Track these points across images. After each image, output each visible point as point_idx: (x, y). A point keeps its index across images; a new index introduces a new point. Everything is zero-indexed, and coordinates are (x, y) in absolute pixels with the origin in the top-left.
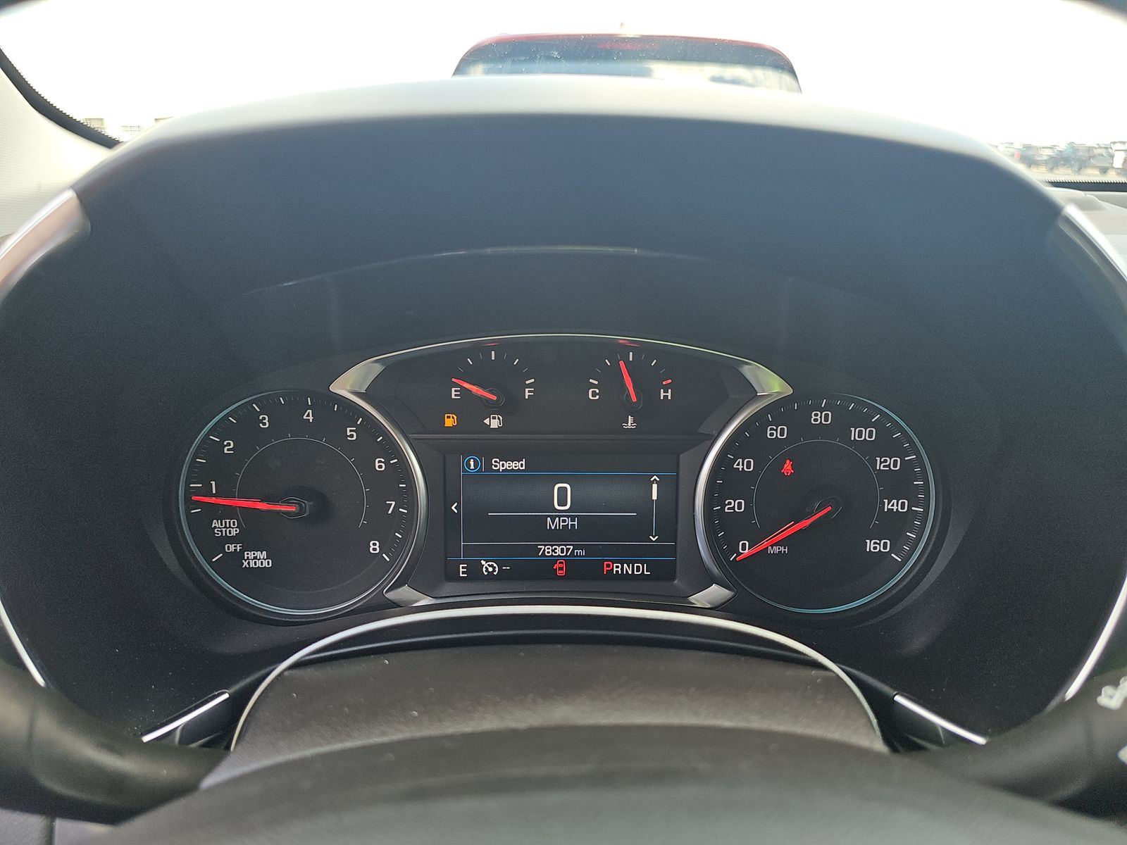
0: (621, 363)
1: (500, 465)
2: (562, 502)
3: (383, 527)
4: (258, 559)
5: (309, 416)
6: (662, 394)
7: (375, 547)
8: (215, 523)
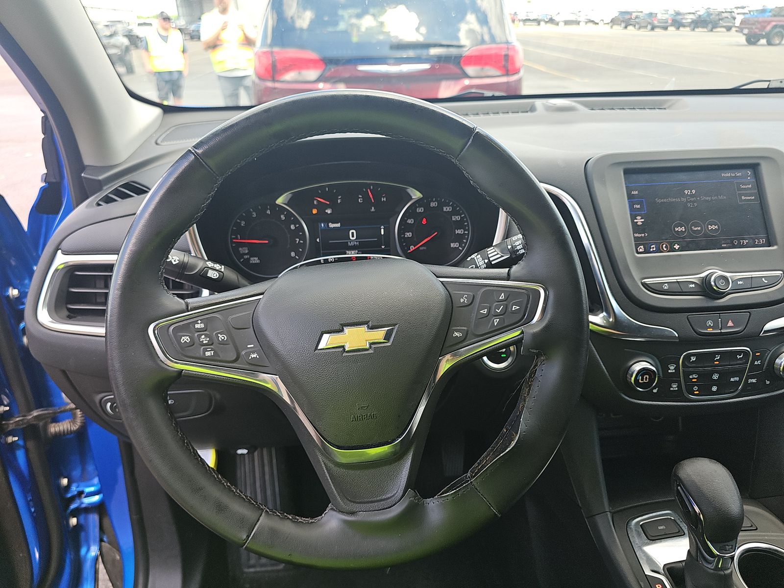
0: (369, 190)
1: (331, 225)
2: (353, 236)
3: (295, 248)
4: (255, 260)
5: (268, 212)
6: (383, 200)
7: (293, 254)
8: (240, 249)
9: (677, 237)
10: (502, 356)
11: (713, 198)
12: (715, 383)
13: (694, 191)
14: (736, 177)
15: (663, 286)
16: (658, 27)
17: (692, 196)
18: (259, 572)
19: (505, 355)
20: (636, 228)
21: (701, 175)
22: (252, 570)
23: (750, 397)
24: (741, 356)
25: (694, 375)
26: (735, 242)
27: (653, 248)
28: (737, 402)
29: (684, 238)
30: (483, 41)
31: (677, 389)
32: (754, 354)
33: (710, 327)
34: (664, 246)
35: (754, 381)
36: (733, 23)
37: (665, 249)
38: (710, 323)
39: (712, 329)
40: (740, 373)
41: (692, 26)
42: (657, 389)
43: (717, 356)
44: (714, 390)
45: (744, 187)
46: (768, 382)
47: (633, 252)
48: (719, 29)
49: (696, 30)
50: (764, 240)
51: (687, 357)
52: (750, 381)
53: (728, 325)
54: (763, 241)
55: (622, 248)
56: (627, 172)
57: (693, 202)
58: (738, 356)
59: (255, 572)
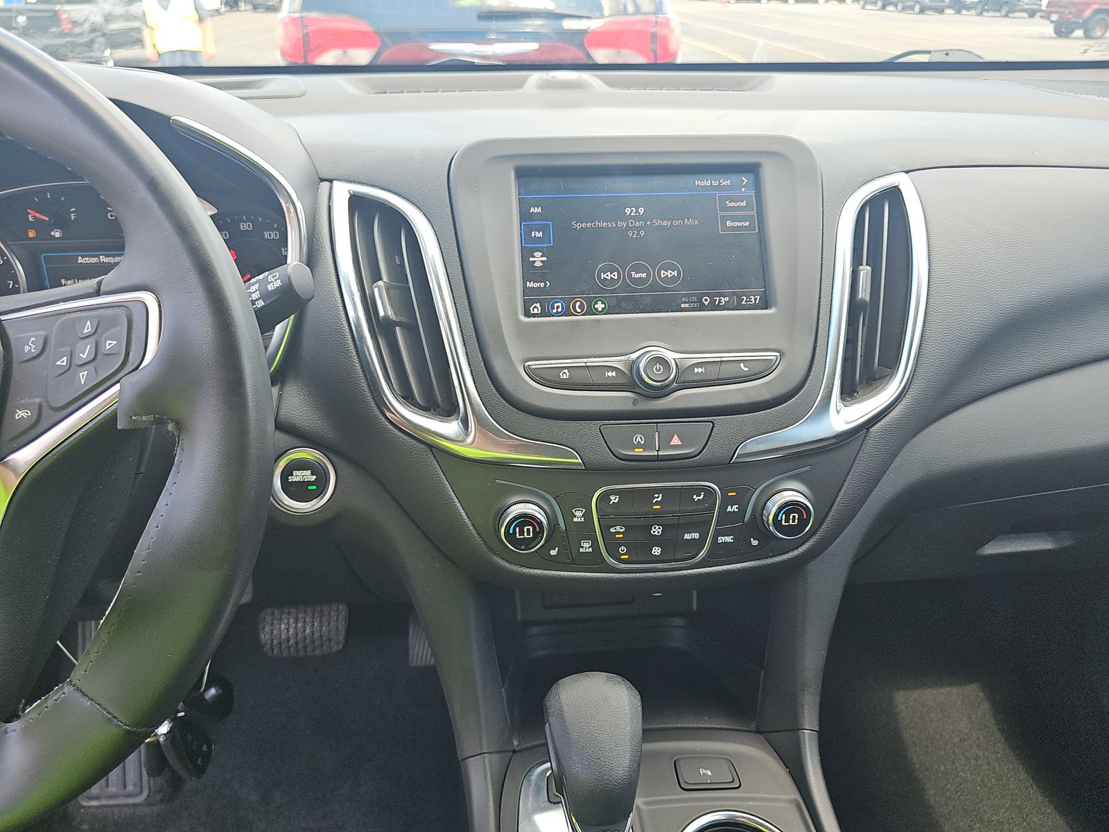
9: (601, 290)
10: (310, 488)
11: (676, 223)
12: (656, 541)
13: (641, 210)
14: (719, 187)
15: (561, 374)
16: (930, 8)
17: (636, 218)
18: (105, 806)
19: (314, 487)
20: (529, 271)
21: (657, 182)
22: (95, 803)
23: (724, 567)
24: (701, 497)
25: (618, 528)
26: (706, 300)
27: (558, 307)
28: (701, 575)
29: (613, 291)
30: (625, 12)
31: (591, 550)
32: (724, 493)
33: (639, 446)
34: (578, 304)
35: (729, 539)
36: (1037, 4)
37: (579, 310)
38: (639, 439)
39: (642, 450)
40: (701, 525)
41: (980, 7)
42: (557, 548)
43: (657, 495)
44: (656, 554)
45: (733, 204)
46: (754, 543)
47: (516, 313)
48: (1018, 14)
49: (985, 14)
50: (758, 297)
51: (604, 497)
52: (721, 539)
53: (672, 443)
54: (755, 299)
55: (494, 305)
56: (524, 174)
57: (639, 229)
58: (695, 497)
59: (98, 807)
